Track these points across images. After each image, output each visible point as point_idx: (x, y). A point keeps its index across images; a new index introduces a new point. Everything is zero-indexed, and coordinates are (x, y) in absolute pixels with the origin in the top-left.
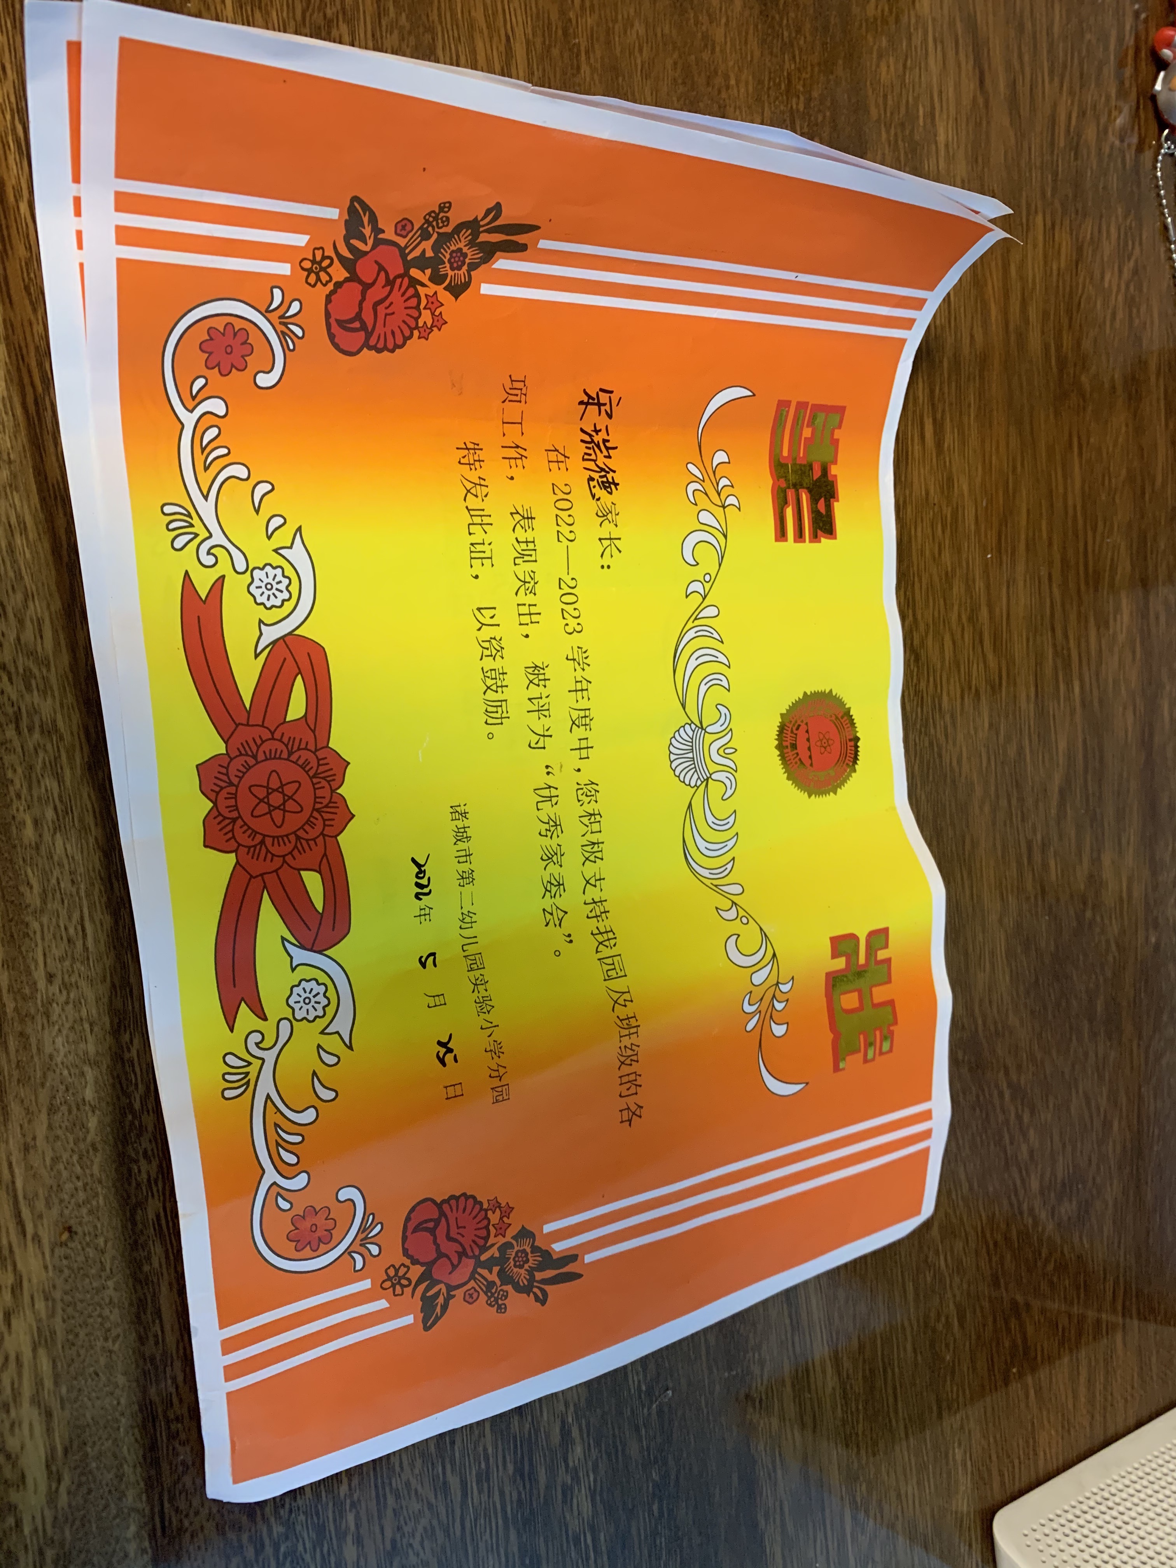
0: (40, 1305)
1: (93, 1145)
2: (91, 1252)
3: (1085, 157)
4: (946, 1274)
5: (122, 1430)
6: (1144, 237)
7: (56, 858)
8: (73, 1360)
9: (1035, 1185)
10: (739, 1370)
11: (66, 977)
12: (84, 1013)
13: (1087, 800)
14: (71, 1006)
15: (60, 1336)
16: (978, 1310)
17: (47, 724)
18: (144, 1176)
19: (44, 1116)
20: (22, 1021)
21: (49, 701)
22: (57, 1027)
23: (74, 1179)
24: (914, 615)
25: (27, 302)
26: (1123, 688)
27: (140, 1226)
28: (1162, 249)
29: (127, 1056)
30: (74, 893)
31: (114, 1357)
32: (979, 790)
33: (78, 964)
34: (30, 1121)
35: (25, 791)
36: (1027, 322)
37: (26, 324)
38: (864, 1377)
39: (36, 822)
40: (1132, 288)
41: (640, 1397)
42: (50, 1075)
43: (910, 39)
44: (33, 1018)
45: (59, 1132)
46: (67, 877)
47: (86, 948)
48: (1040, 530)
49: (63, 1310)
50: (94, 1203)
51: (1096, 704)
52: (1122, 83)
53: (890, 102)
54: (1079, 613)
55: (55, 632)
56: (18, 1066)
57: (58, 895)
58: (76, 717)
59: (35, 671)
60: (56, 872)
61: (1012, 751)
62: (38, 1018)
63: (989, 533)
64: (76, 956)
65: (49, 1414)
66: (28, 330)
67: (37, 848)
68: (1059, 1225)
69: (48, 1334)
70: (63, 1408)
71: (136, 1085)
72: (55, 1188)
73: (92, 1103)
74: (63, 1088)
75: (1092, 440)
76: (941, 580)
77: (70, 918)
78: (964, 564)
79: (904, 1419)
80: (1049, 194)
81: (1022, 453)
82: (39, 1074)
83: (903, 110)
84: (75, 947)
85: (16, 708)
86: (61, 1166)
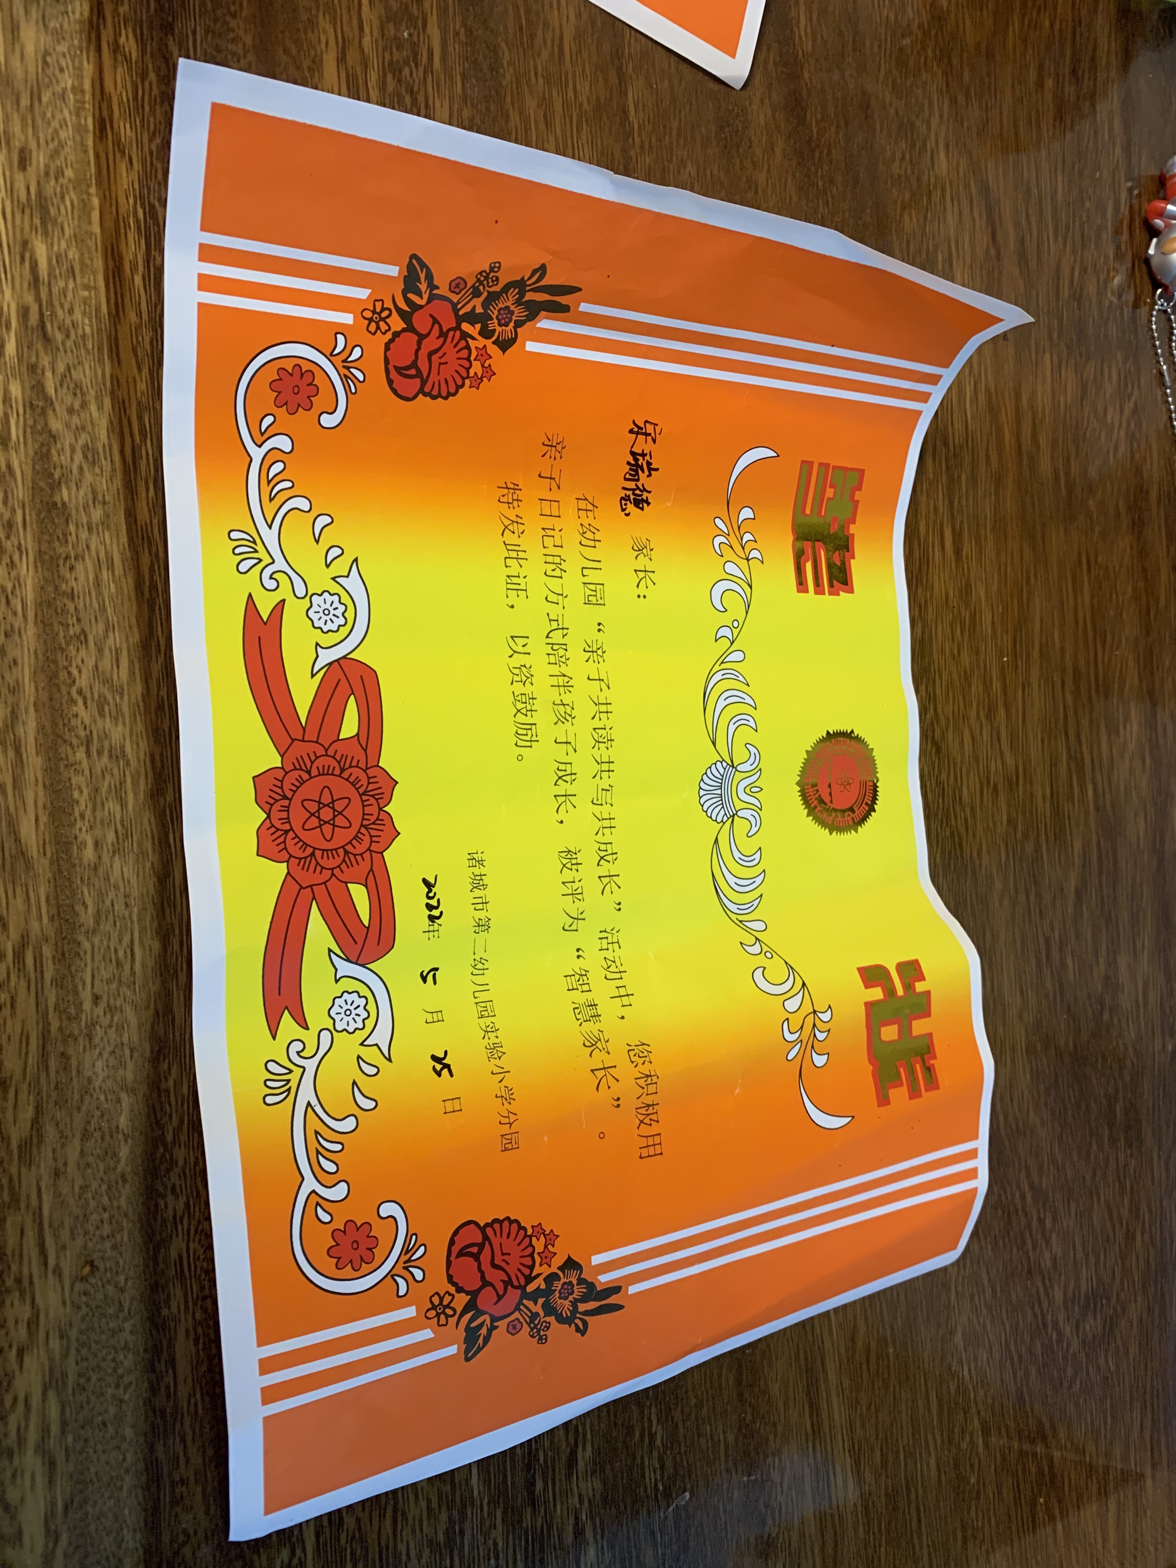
0: (55, 1343)
1: (123, 1176)
2: (110, 1289)
3: (1087, 307)
4: (971, 1387)
5: (125, 1489)
6: (1142, 381)
7: (112, 881)
8: (82, 1407)
9: (1058, 1295)
10: (759, 1476)
11: (112, 1001)
12: (125, 1039)
13: (1103, 903)
14: (114, 1029)
15: (71, 1379)
16: (1003, 1429)
17: (116, 749)
18: (171, 1213)
19: (76, 1142)
20: (65, 1041)
21: (120, 728)
22: (98, 1051)
23: (101, 1210)
24: (935, 710)
25: (133, 362)
26: (1134, 796)
27: (162, 1266)
28: (1160, 393)
29: (163, 1086)
30: (127, 916)
31: (124, 1406)
32: (998, 885)
33: (125, 989)
34: (63, 1146)
35: (88, 813)
36: (1038, 447)
37: (131, 380)
38: (887, 1495)
39: (96, 844)
40: (1132, 425)
41: (656, 1497)
42: (87, 1098)
43: (929, 197)
44: (76, 1039)
45: (91, 1159)
46: (122, 900)
47: (133, 972)
48: (1053, 638)
49: (78, 1351)
50: (118, 1237)
51: (1109, 808)
52: (1118, 247)
53: (912, 248)
54: (1091, 721)
55: (131, 662)
56: (56, 1088)
57: (111, 917)
58: (144, 745)
59: (110, 698)
60: (112, 894)
61: (1029, 849)
62: (81, 1040)
63: (1005, 636)
64: (124, 980)
65: (52, 1465)
66: (132, 386)
67: (96, 869)
68: (1084, 1342)
69: (59, 1376)
70: (67, 1460)
71: (171, 1116)
72: (81, 1219)
73: (126, 1131)
74: (99, 1113)
75: (1100, 559)
76: (960, 677)
77: (120, 940)
78: (982, 665)
79: (928, 1546)
80: (1055, 335)
81: (1035, 567)
82: (77, 1096)
83: (924, 255)
84: (123, 970)
85: (88, 732)
86: (89, 1195)
